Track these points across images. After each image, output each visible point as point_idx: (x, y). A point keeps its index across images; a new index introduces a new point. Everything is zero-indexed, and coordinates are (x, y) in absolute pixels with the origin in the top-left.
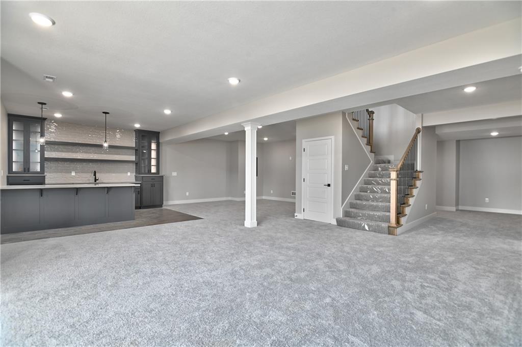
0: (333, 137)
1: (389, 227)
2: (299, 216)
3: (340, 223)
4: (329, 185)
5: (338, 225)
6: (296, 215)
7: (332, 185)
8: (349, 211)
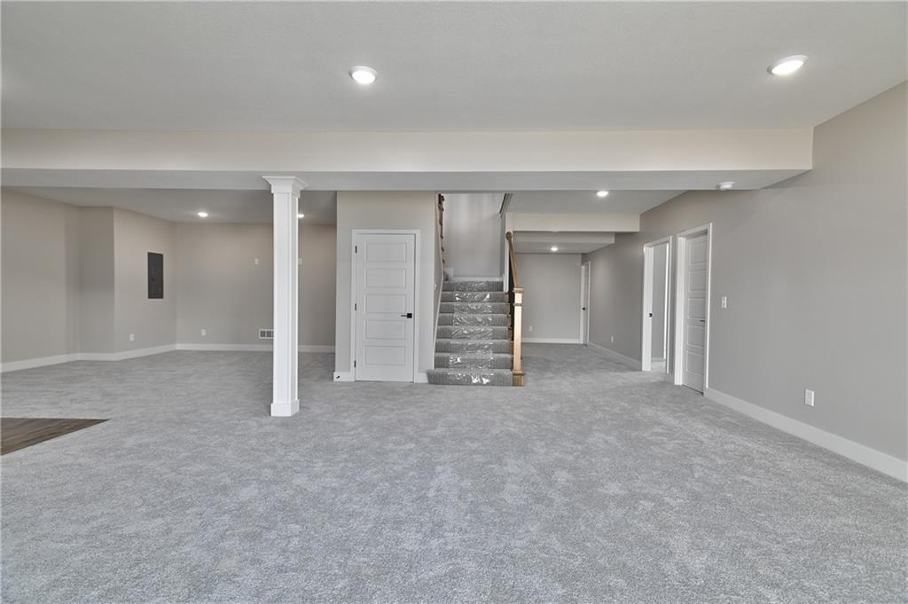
0: (418, 232)
1: (514, 375)
2: (343, 375)
3: (434, 379)
4: (409, 316)
5: (430, 383)
6: (336, 374)
7: (417, 316)
8: (444, 358)
